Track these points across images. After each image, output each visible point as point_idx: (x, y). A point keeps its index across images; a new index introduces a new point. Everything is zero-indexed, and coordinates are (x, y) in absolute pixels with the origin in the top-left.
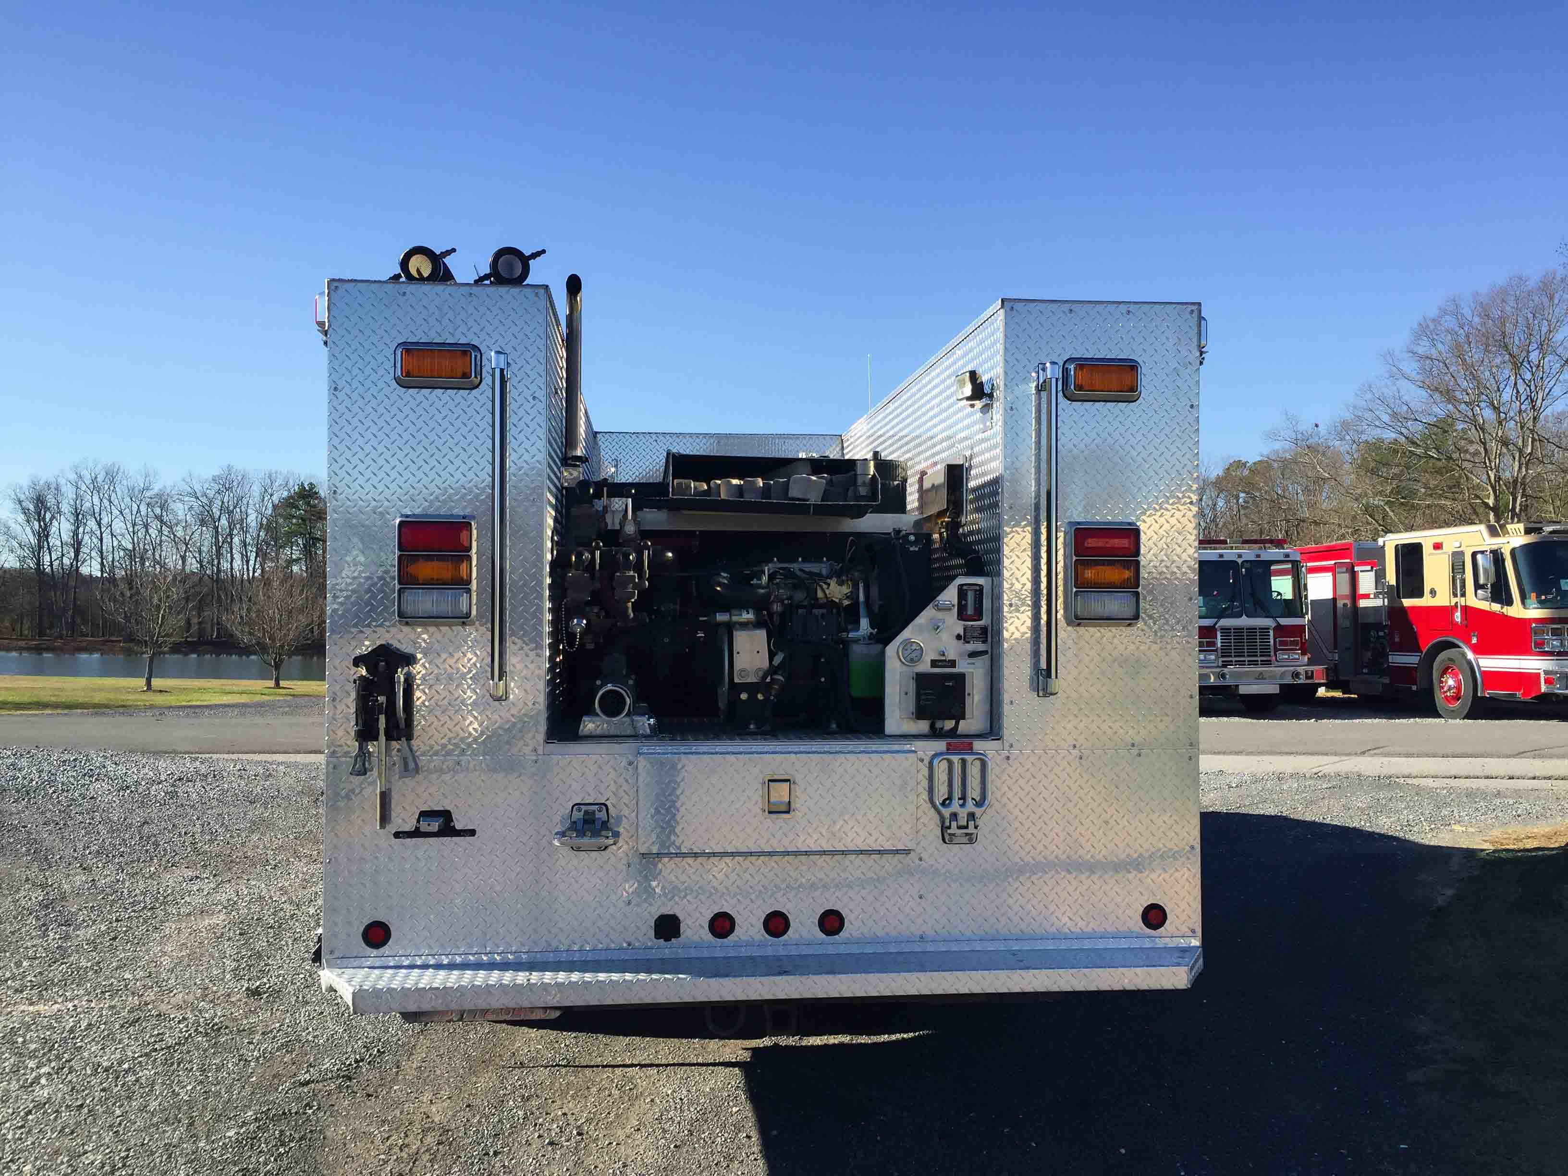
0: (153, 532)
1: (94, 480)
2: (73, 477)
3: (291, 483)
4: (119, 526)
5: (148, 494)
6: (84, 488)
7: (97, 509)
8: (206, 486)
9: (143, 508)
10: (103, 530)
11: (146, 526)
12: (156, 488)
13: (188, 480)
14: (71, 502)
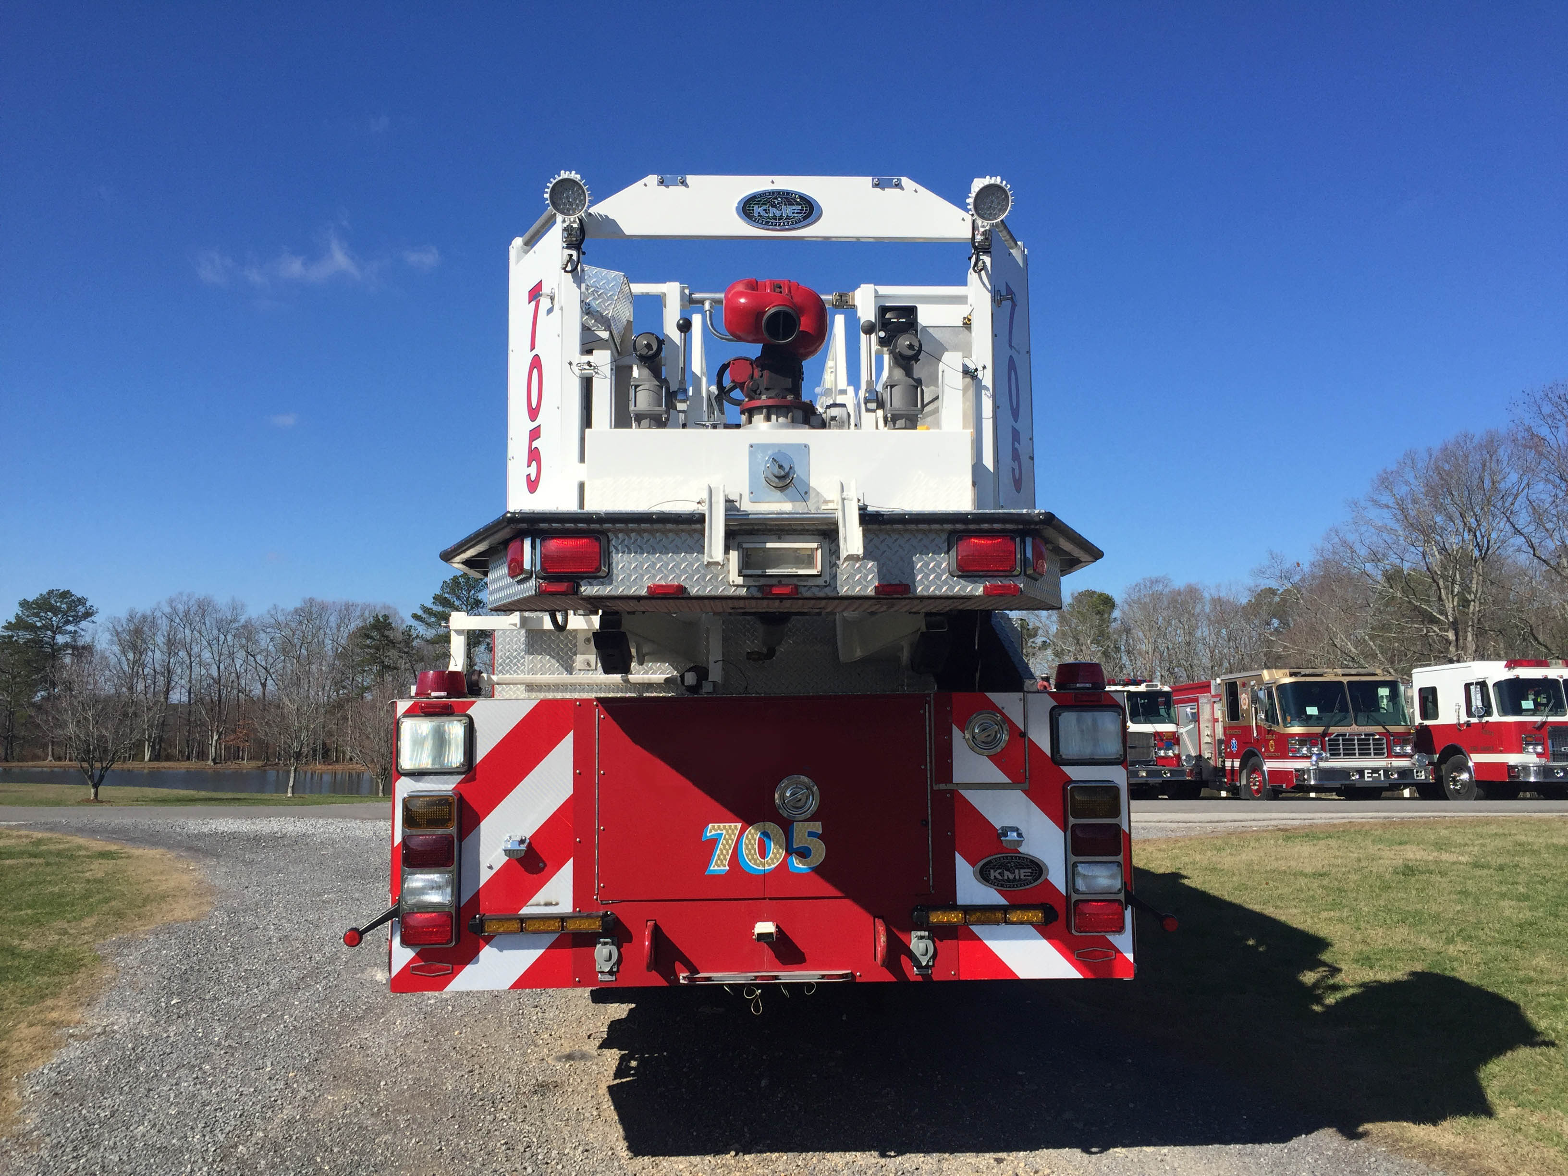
0: (238, 662)
1: (187, 613)
2: (167, 610)
3: (367, 614)
4: (206, 655)
5: (234, 626)
6: (177, 620)
7: (188, 640)
8: (289, 617)
9: (229, 638)
10: (193, 659)
11: (231, 655)
12: (243, 620)
13: (273, 612)
14: (165, 634)
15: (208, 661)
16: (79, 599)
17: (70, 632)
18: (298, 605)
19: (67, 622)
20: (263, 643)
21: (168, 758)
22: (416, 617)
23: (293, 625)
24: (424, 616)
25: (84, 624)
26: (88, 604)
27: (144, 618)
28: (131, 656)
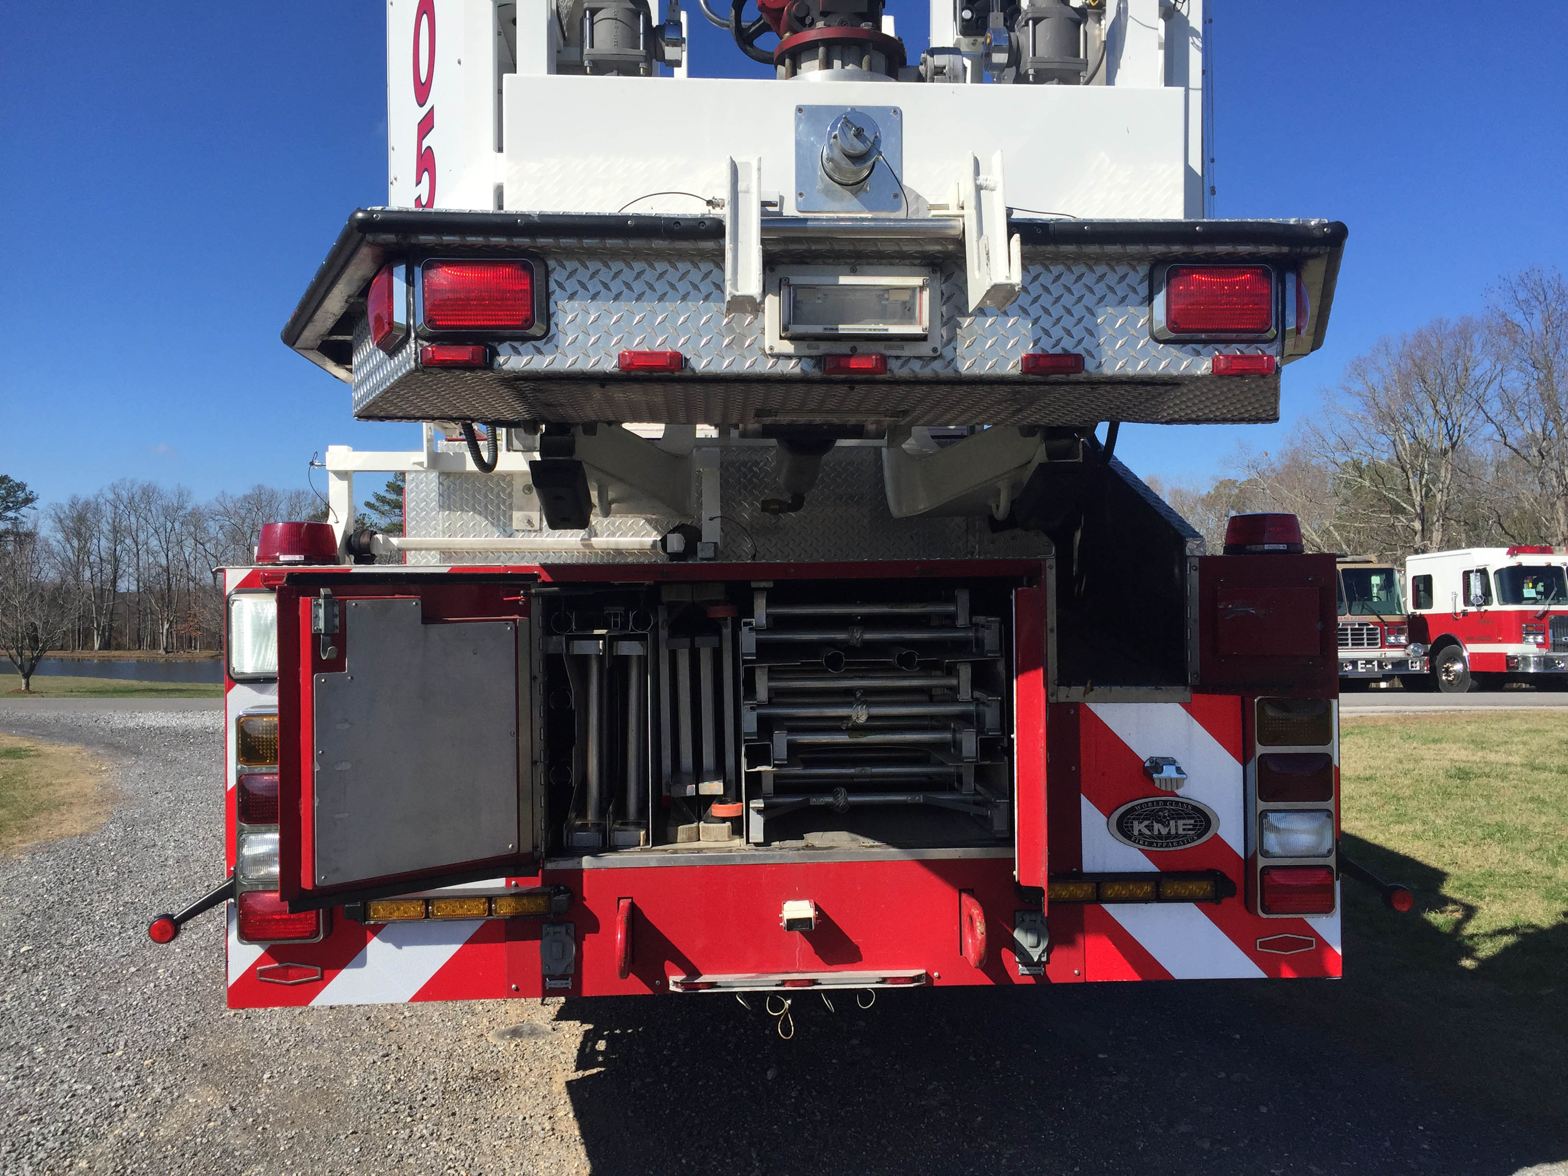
0: (187, 551)
1: (131, 500)
2: (111, 496)
4: (154, 543)
5: (181, 513)
7: (134, 527)
8: (238, 505)
10: (140, 547)
11: (180, 543)
12: (190, 507)
13: (221, 500)
14: (110, 521)
15: (156, 549)
16: (18, 485)
17: (11, 519)
18: (248, 492)
19: (8, 508)
20: (211, 531)
21: (119, 647)
22: (368, 505)
23: (243, 512)
24: (377, 504)
25: (24, 510)
26: (28, 489)
27: (87, 504)
28: (75, 543)
